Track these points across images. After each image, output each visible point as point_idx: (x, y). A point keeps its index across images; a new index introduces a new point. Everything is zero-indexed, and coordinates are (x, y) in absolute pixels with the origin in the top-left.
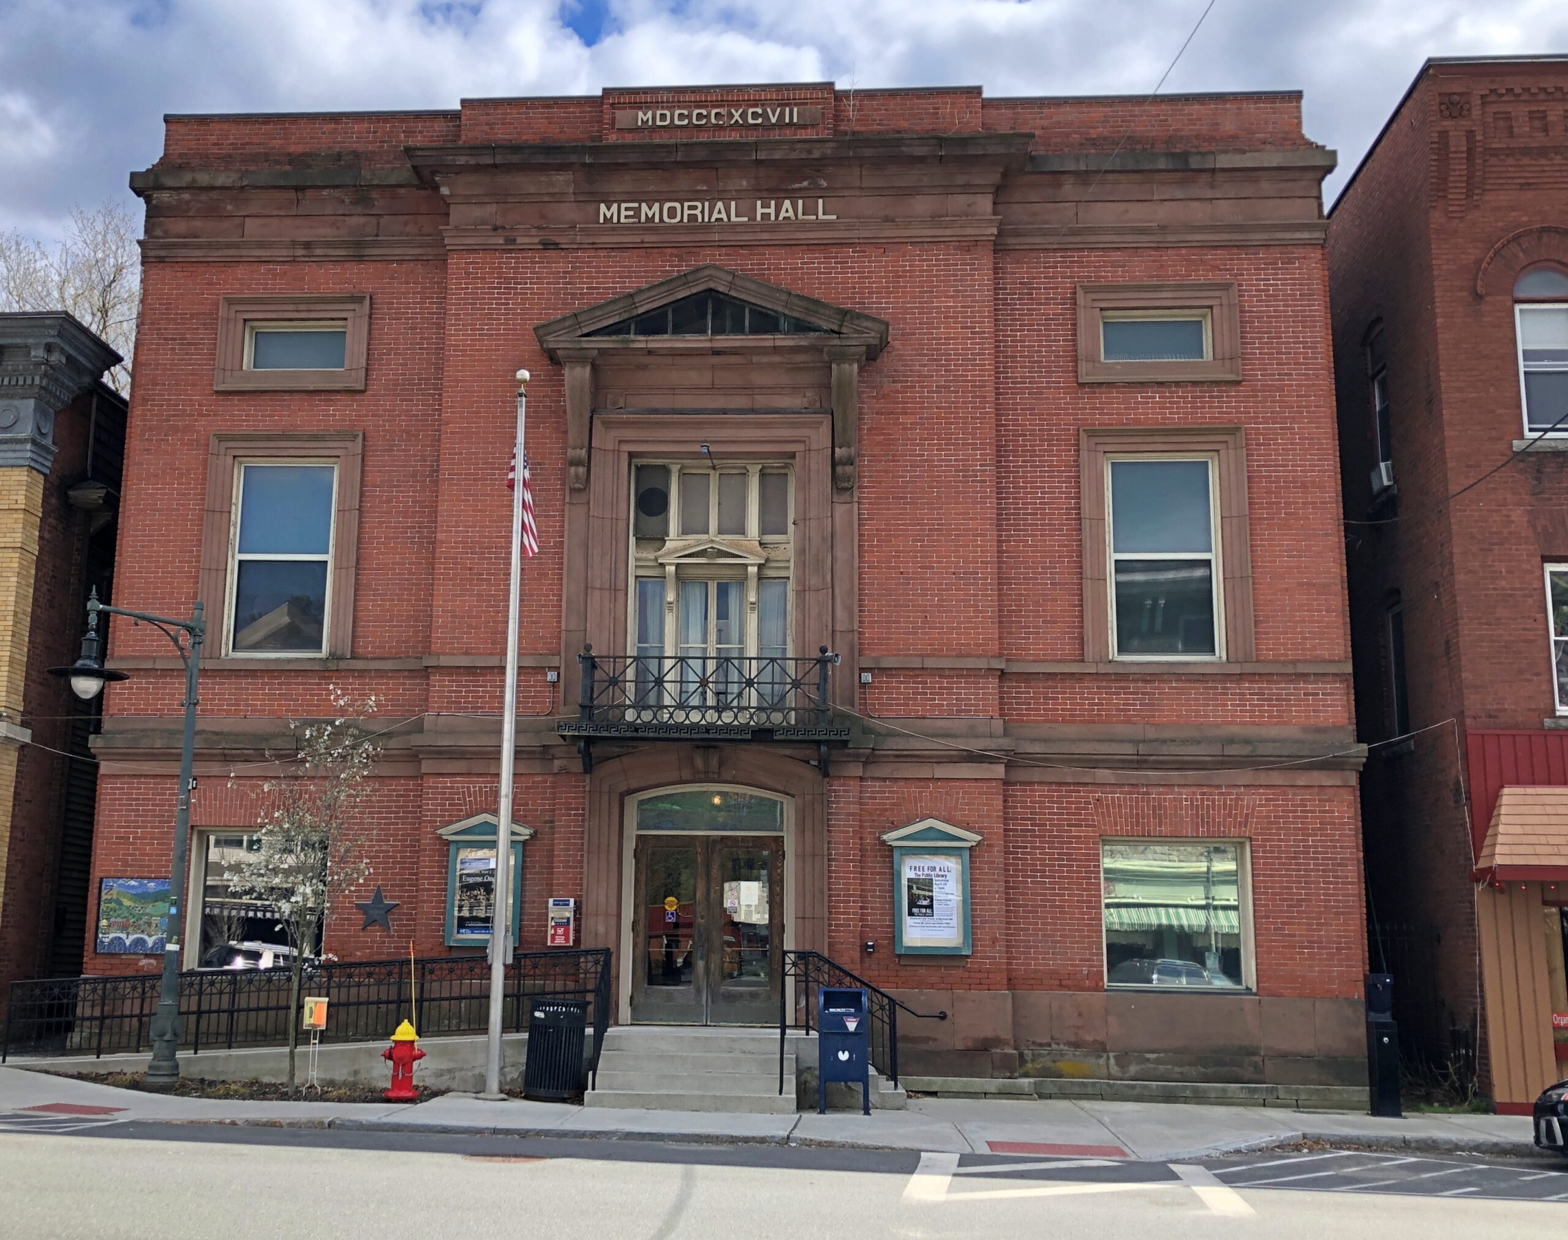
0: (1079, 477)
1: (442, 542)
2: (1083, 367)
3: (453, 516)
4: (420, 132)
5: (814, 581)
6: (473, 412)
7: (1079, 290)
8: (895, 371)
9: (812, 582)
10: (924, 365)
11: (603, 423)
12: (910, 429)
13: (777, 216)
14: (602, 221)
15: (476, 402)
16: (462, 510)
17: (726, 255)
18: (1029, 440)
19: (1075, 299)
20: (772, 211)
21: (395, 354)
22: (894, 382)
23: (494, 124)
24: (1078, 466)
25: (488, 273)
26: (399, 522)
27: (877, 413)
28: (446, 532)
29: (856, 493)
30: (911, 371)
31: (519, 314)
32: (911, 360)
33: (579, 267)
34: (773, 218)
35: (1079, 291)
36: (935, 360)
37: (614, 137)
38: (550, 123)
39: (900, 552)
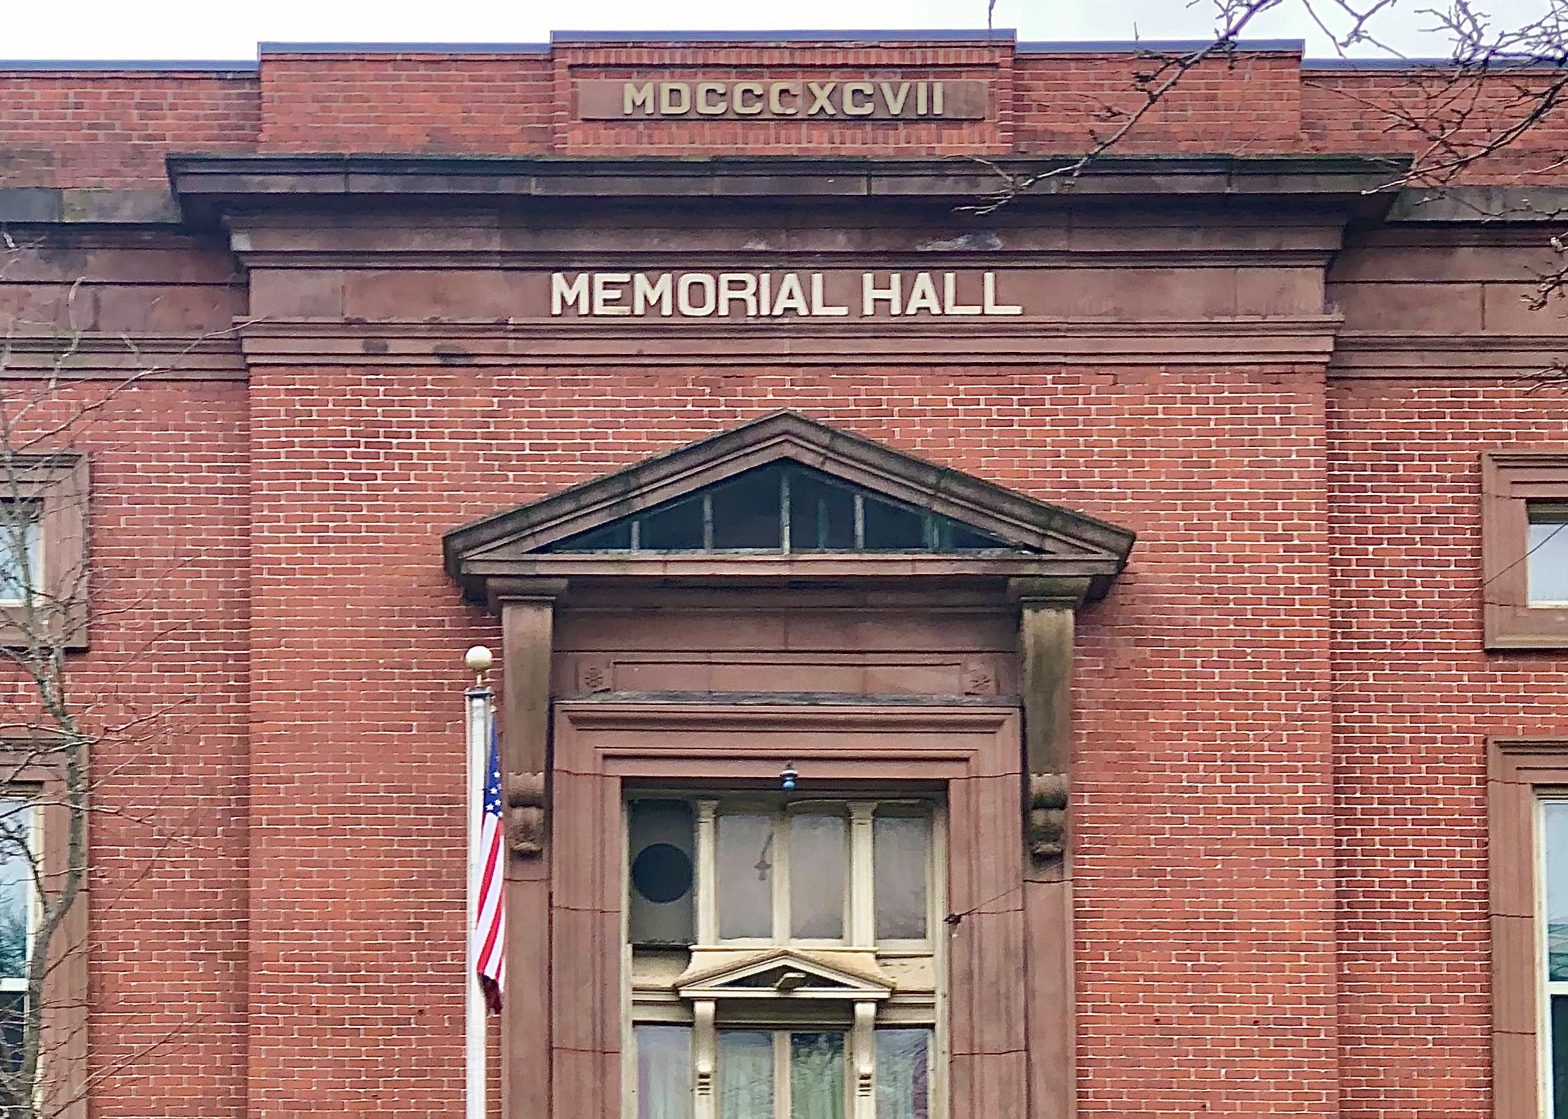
0: (1486, 833)
1: (261, 958)
2: (1493, 616)
3: (279, 905)
4: (173, 107)
5: (991, 1036)
6: (314, 697)
7: (1487, 462)
8: (1140, 621)
9: (987, 1037)
10: (1194, 612)
11: (574, 721)
12: (1169, 737)
13: (904, 306)
14: (557, 310)
15: (317, 676)
16: (298, 895)
17: (807, 383)
18: (1391, 760)
19: (1479, 480)
20: (894, 294)
21: (146, 574)
22: (1138, 643)
23: (329, 99)
24: (1484, 812)
25: (331, 413)
26: (169, 916)
27: (1105, 705)
28: (266, 937)
29: (1069, 865)
30: (1170, 622)
31: (396, 498)
32: (1171, 601)
33: (514, 404)
34: (896, 310)
35: (1488, 464)
36: (1216, 601)
37: (578, 135)
38: (443, 100)
39: (1153, 978)
